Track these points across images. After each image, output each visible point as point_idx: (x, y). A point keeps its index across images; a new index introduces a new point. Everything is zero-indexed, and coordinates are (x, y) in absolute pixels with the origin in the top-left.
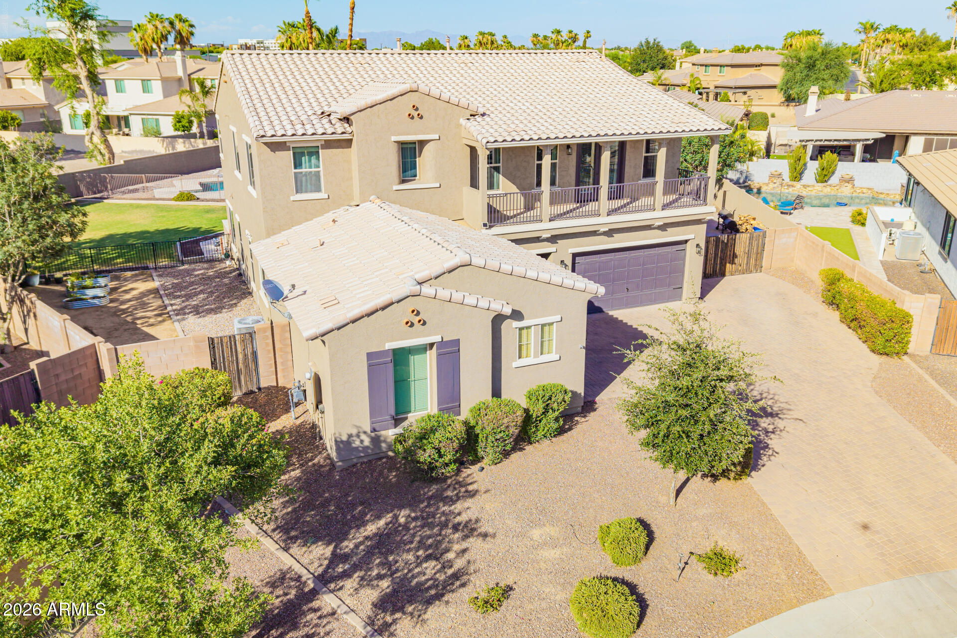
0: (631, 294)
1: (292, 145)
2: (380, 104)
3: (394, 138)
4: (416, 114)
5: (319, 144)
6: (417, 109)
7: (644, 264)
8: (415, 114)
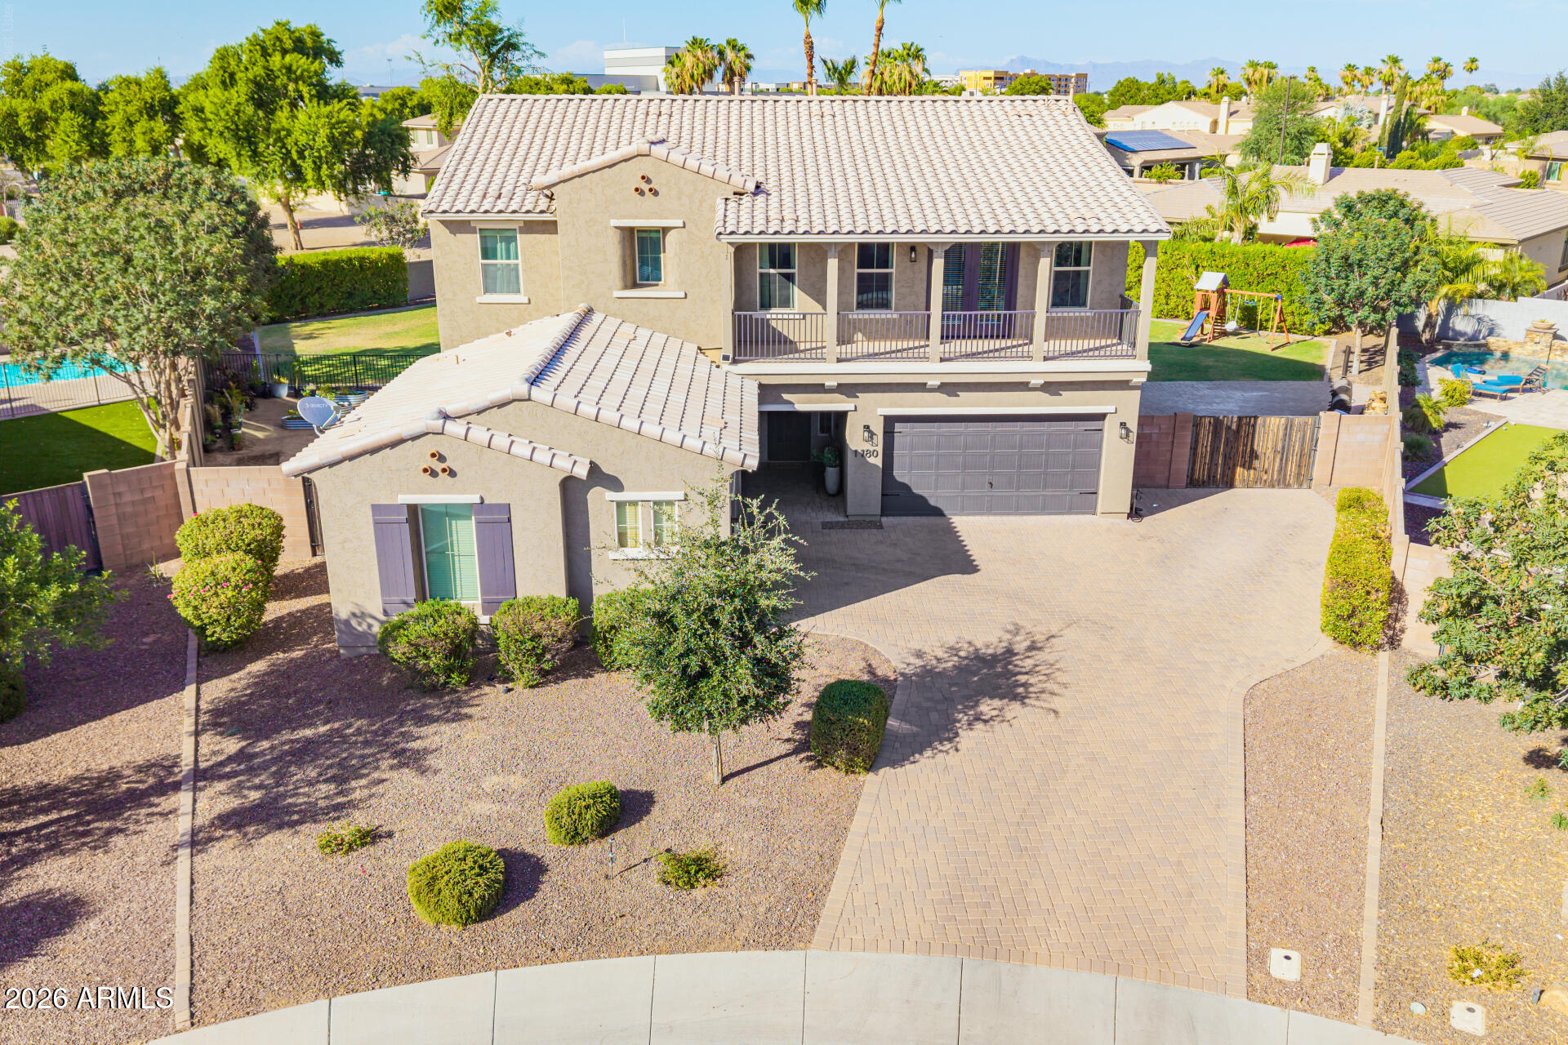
0: (996, 492)
1: (479, 226)
2: (594, 172)
3: (615, 222)
4: (647, 188)
5: (516, 226)
6: (649, 181)
7: (1021, 447)
8: (645, 187)
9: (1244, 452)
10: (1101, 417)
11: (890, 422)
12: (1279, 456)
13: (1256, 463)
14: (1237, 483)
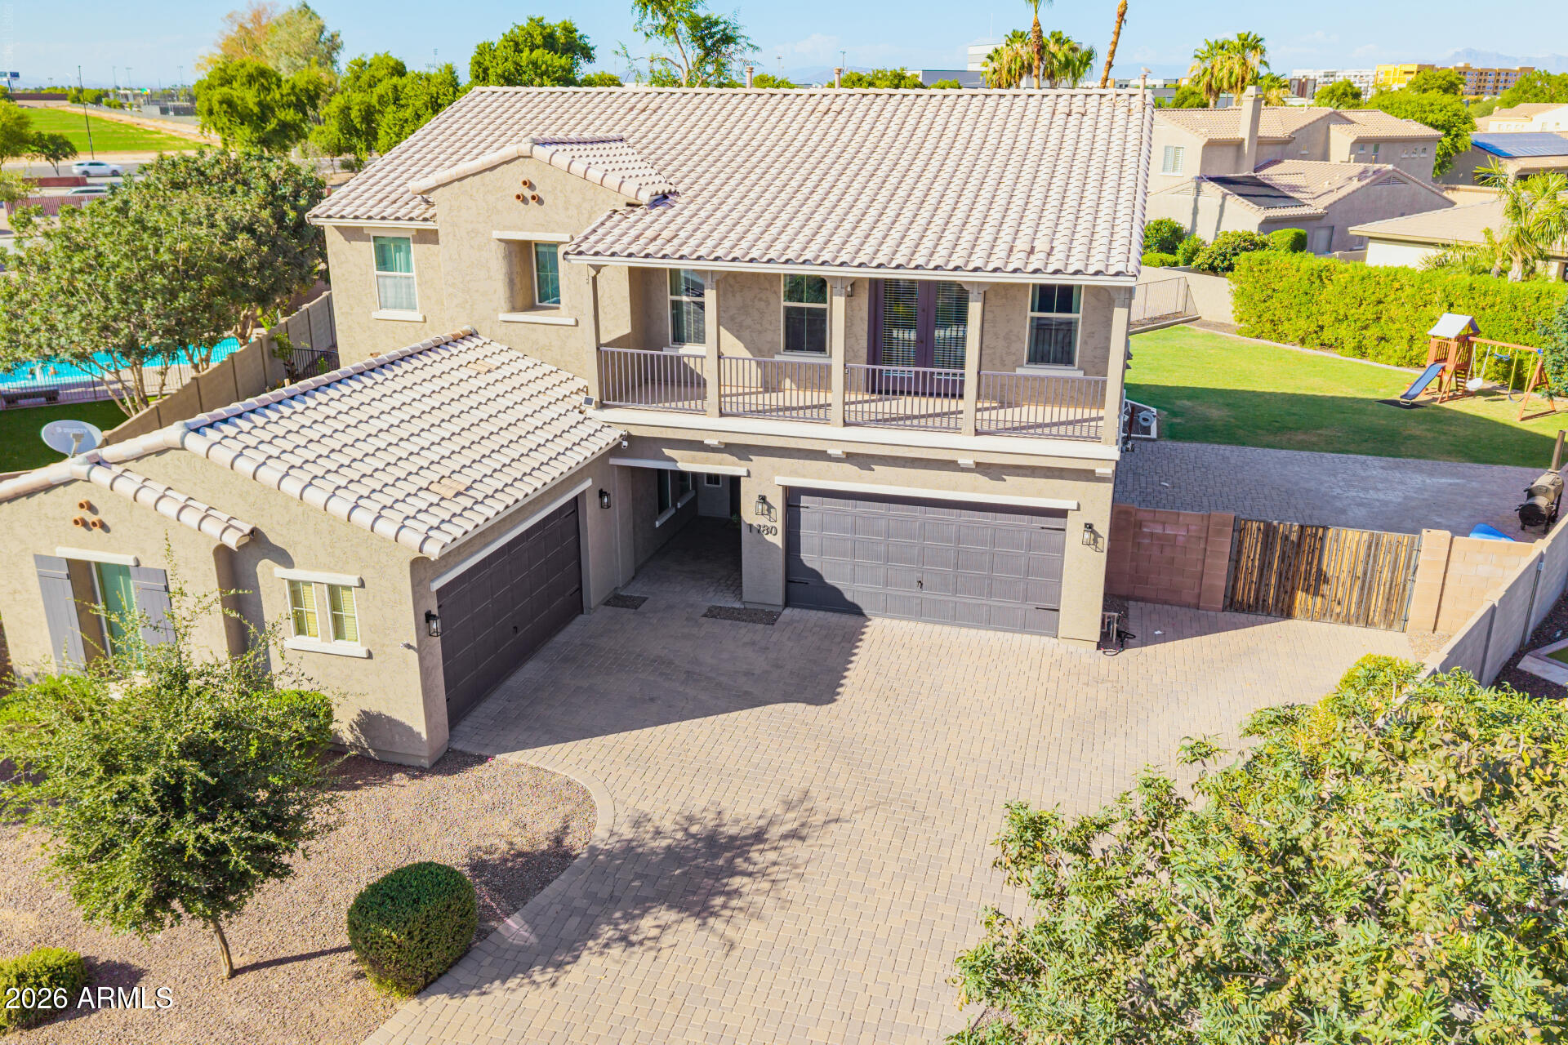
0: (925, 594)
1: (373, 234)
2: (474, 175)
3: (497, 234)
4: (530, 196)
5: (409, 235)
6: (531, 186)
7: (958, 541)
8: (528, 193)
9: (1308, 573)
10: (1062, 514)
11: (792, 497)
12: (1359, 583)
13: (1325, 588)
14: (1297, 612)
